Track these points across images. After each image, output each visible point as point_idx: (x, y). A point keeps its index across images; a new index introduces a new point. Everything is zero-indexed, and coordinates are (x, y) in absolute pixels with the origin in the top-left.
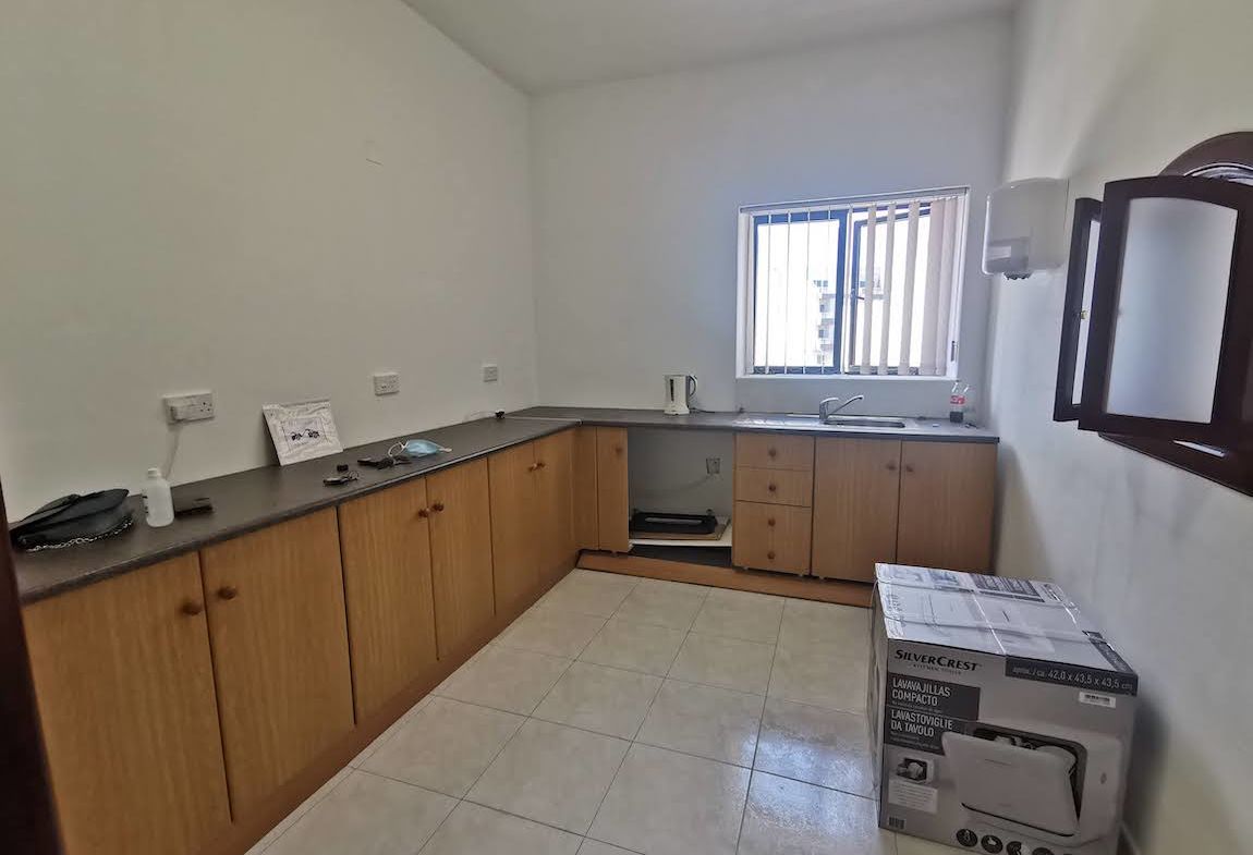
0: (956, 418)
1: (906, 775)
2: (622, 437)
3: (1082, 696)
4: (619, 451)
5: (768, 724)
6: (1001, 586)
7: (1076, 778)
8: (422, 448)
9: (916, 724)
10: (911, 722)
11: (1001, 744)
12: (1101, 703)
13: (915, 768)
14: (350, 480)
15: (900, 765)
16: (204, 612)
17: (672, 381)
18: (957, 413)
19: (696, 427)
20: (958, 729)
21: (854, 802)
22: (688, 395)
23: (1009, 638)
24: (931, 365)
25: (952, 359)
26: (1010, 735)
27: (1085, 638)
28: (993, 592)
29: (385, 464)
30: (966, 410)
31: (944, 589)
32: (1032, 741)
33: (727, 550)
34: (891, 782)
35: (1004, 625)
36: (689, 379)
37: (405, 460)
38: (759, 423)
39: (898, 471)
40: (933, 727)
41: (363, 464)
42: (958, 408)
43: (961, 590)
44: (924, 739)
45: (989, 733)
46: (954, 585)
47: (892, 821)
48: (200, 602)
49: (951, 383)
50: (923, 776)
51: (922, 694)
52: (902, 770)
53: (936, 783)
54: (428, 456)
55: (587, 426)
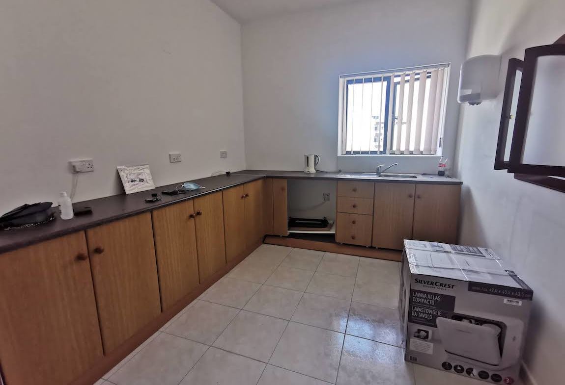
0: (441, 174)
1: (418, 337)
2: (285, 183)
3: (505, 300)
4: (283, 189)
5: (352, 313)
6: (465, 250)
7: (501, 339)
8: (192, 187)
9: (424, 313)
10: (421, 312)
11: (465, 323)
12: (514, 304)
13: (423, 334)
14: (157, 200)
15: (416, 332)
16: (88, 259)
17: (308, 157)
18: (441, 171)
19: (319, 179)
20: (444, 315)
21: (393, 349)
22: (316, 164)
23: (470, 273)
24: (430, 150)
25: (440, 147)
26: (470, 319)
27: (507, 273)
28: (460, 253)
29: (174, 193)
30: (446, 170)
31: (437, 251)
32: (480, 322)
33: (333, 236)
34: (411, 340)
35: (467, 268)
36: (316, 157)
37: (184, 192)
38: (349, 176)
39: (414, 198)
40: (432, 315)
41: (164, 193)
42: (442, 169)
43: (445, 252)
44: (427, 320)
45: (459, 318)
46: (441, 249)
47: (411, 358)
48: (86, 254)
49: (439, 158)
50: (426, 337)
51: (427, 299)
52: (417, 334)
53: (433, 340)
54: (195, 190)
55: (269, 178)
